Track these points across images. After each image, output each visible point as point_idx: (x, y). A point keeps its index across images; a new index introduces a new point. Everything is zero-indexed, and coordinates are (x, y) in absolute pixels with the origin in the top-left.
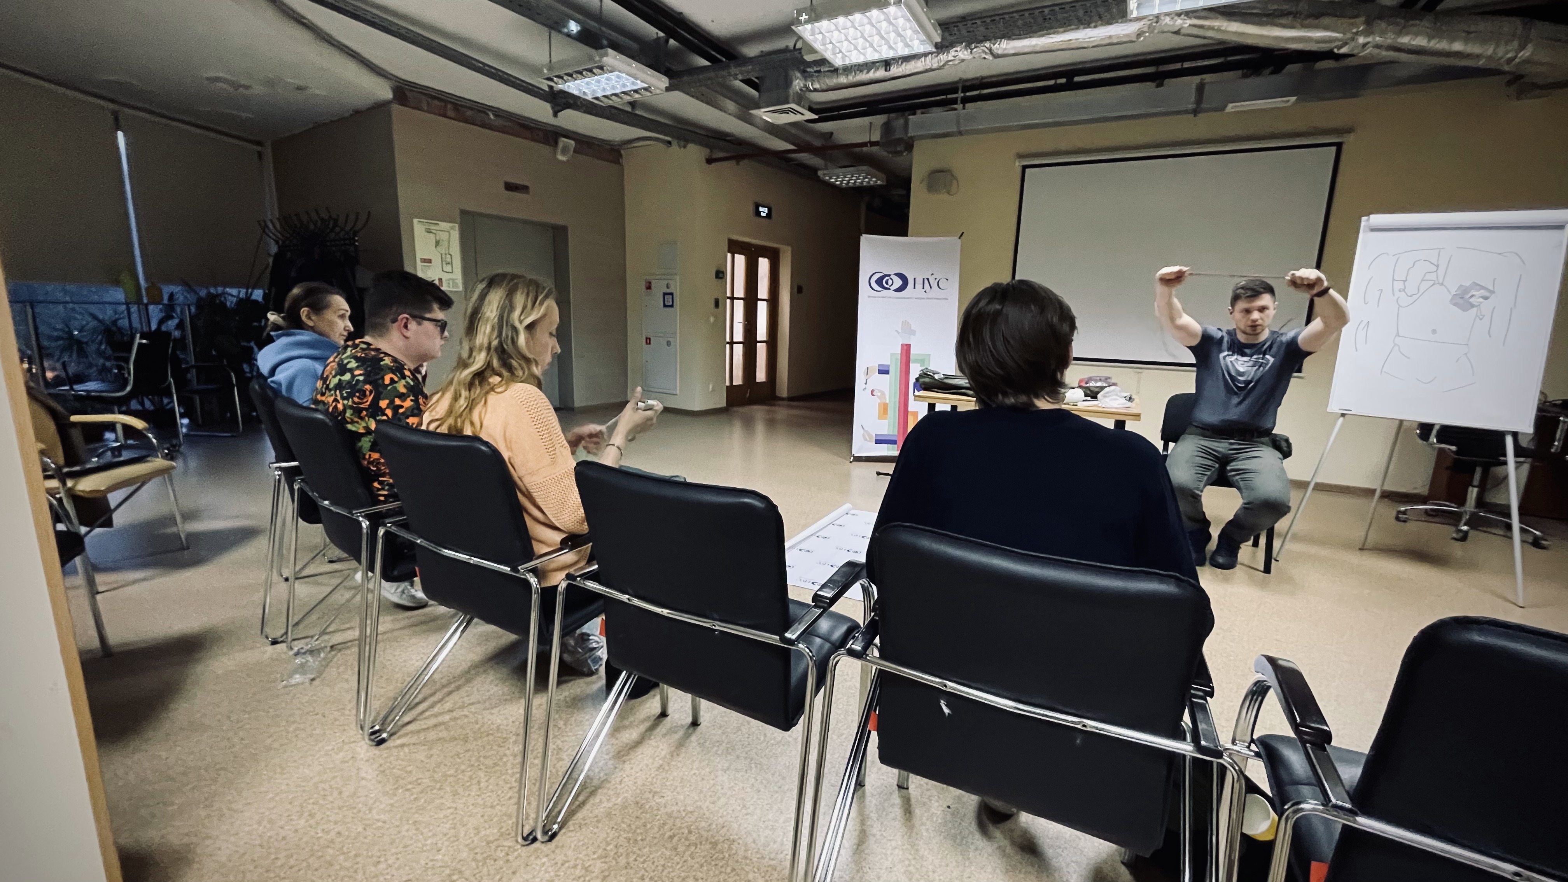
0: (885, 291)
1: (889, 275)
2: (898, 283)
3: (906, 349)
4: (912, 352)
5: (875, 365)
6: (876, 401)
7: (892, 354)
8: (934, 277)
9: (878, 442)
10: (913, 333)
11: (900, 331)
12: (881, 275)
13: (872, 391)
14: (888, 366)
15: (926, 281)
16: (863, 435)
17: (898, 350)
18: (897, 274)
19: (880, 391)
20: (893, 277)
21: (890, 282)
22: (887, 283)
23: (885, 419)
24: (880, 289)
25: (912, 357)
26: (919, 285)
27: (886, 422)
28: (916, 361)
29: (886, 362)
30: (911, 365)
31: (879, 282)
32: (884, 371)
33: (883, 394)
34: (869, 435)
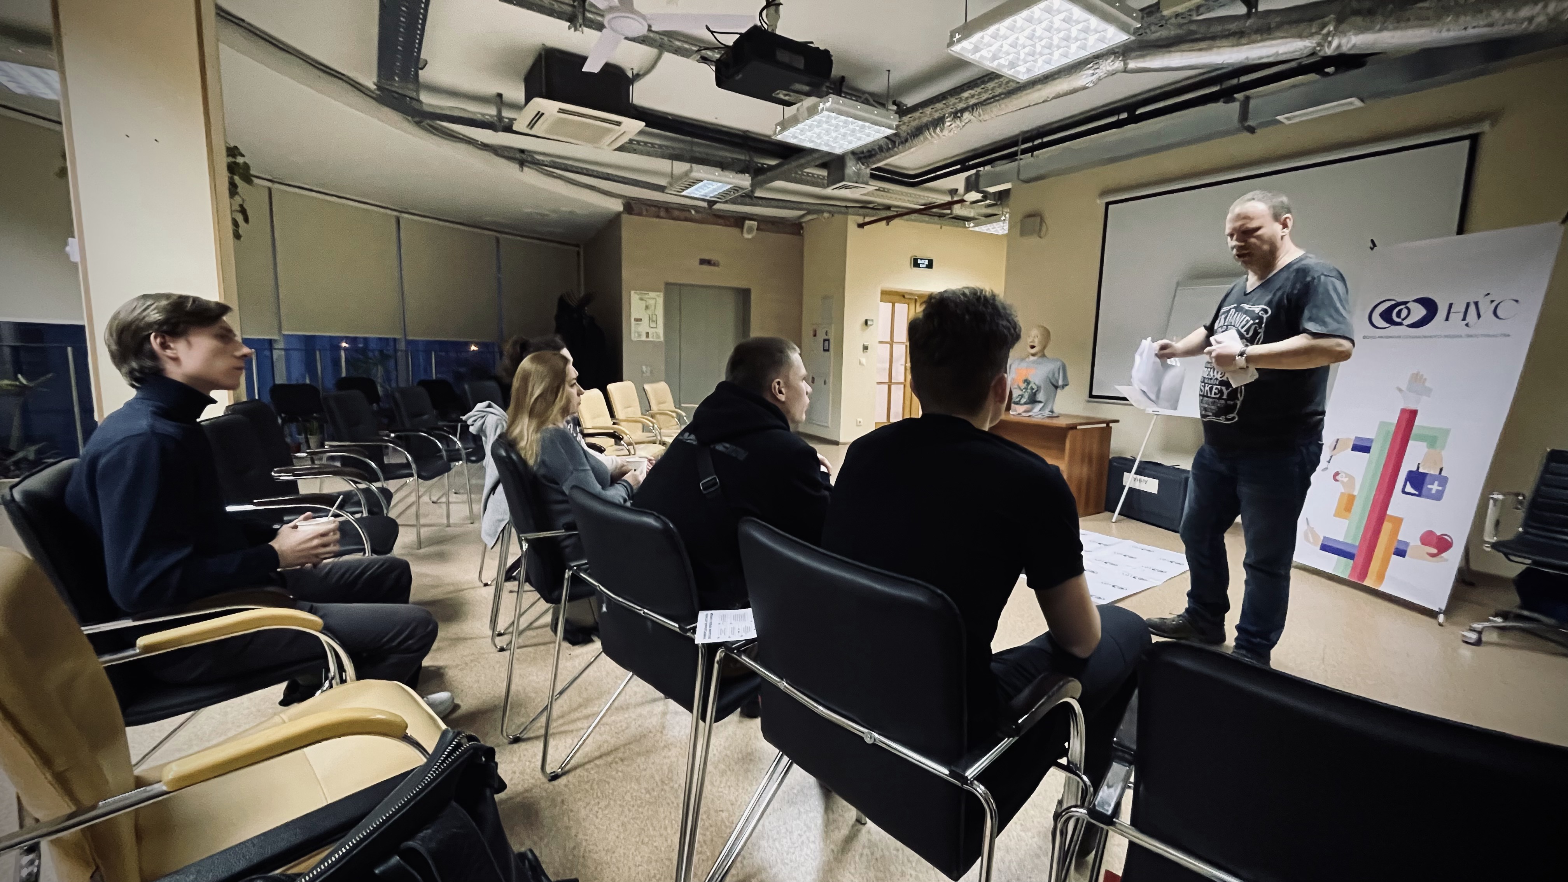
0: (1393, 327)
1: (1405, 303)
2: (1419, 312)
3: (1409, 417)
4: (1416, 423)
5: (1351, 437)
6: (1339, 489)
7: (1383, 424)
8: (1490, 298)
9: (1324, 548)
11: (1404, 388)
12: (1393, 302)
13: (1337, 474)
14: (1371, 441)
15: (1472, 306)
16: (1306, 533)
17: (1394, 418)
18: (1418, 301)
19: (1347, 475)
20: (1411, 304)
21: (1404, 313)
22: (1399, 314)
23: (1347, 518)
24: (1386, 325)
25: (1415, 431)
26: (1456, 317)
27: (1346, 522)
28: (1421, 438)
29: (1368, 433)
30: (1411, 443)
31: (1386, 314)
32: (1362, 447)
33: (1352, 478)
34: (1315, 535)
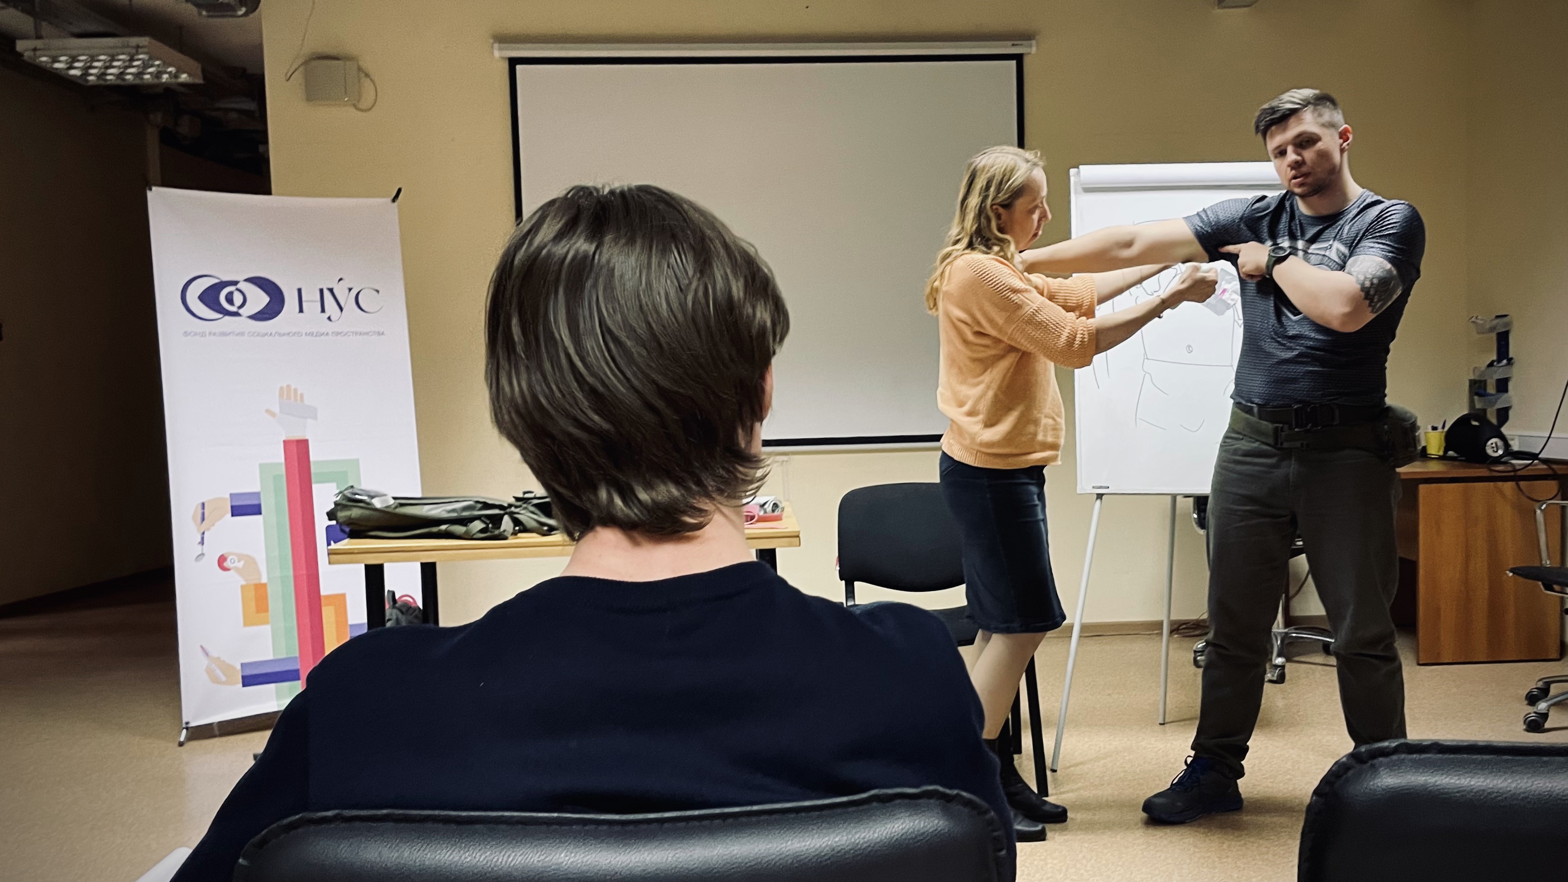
1: (235, 283)
2: (259, 300)
3: (299, 451)
4: (312, 457)
5: (222, 495)
6: (234, 581)
7: (263, 467)
9: (249, 681)
10: (312, 413)
11: (276, 409)
12: (213, 281)
13: (222, 560)
14: (258, 494)
15: (327, 295)
16: (209, 671)
17: (279, 456)
18: (253, 280)
19: (240, 557)
20: (242, 286)
21: (238, 299)
22: (230, 299)
23: (266, 622)
24: (214, 315)
25: (314, 469)
27: (267, 629)
28: (326, 479)
31: (210, 297)
32: (245, 508)
33: (250, 561)
